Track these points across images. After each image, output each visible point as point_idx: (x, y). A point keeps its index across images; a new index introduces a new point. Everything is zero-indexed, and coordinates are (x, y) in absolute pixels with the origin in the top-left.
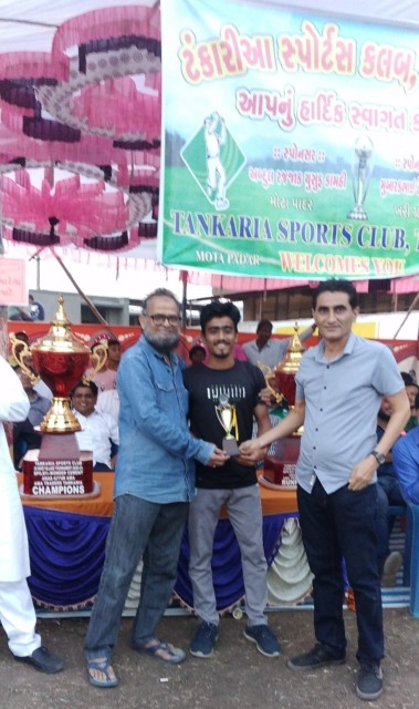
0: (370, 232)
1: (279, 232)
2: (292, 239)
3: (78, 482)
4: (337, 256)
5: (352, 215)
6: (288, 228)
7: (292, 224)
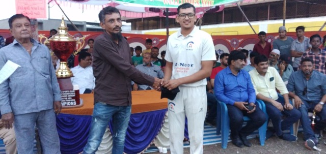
3: (73, 100)
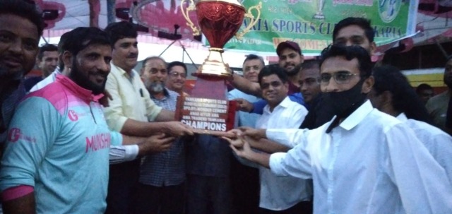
0: (326, 26)
1: (273, 27)
2: (281, 30)
4: (307, 40)
5: (316, 17)
6: (278, 24)
7: (281, 21)
